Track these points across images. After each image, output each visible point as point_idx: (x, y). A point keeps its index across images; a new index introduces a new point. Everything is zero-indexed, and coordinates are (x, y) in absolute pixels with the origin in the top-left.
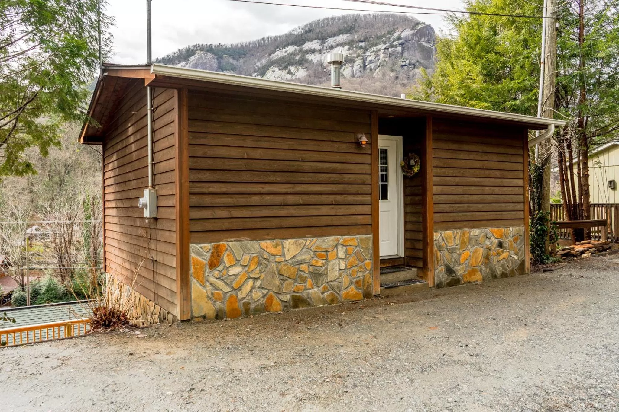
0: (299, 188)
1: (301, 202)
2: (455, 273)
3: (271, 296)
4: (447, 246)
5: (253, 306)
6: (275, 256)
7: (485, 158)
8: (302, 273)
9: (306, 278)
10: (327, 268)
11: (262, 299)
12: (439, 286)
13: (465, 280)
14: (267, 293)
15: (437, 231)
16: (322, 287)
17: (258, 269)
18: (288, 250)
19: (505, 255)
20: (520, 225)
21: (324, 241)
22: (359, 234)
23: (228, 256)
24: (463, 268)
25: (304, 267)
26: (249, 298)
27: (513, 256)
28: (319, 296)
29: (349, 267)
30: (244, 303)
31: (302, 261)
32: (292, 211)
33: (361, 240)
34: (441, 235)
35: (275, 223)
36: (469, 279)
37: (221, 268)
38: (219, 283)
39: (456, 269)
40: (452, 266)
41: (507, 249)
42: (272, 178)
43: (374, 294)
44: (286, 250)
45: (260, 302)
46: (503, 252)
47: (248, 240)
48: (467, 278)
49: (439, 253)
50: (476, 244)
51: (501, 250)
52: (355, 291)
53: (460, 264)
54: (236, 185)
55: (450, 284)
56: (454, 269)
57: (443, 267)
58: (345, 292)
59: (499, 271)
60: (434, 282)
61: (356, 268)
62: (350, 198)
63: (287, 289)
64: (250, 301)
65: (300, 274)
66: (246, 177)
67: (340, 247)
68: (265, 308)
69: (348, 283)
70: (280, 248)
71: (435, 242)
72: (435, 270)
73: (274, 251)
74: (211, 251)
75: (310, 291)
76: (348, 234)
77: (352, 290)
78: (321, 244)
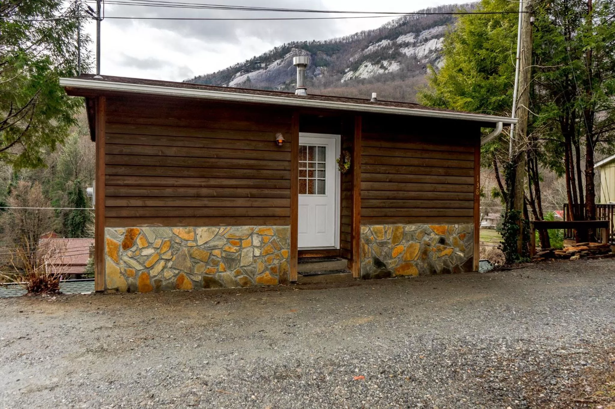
0: (213, 182)
1: (215, 194)
2: (385, 266)
3: (183, 276)
4: (376, 240)
5: (164, 283)
6: (187, 241)
7: (426, 155)
8: (214, 258)
9: (219, 262)
10: (240, 255)
11: (173, 278)
12: (366, 277)
13: (398, 273)
14: (179, 273)
15: (364, 224)
16: (235, 271)
17: (170, 251)
18: (201, 236)
19: (448, 251)
20: (468, 223)
21: (238, 230)
22: (275, 225)
23: (141, 239)
24: (395, 262)
25: (216, 252)
26: (160, 276)
27: (457, 253)
28: (232, 279)
29: (264, 254)
30: (155, 281)
31: (214, 246)
32: (206, 202)
33: (278, 230)
34: (370, 229)
35: (189, 212)
36: (401, 273)
37: (134, 249)
38: (133, 262)
39: (387, 263)
40: (381, 259)
41: (450, 246)
42: (186, 173)
43: (291, 280)
44: (198, 237)
45: (171, 280)
46: (445, 248)
47: (160, 226)
48: (399, 271)
49: (366, 247)
50: (412, 239)
51: (442, 246)
52: (270, 276)
53: (391, 258)
54: (151, 179)
55: (378, 277)
56: (385, 262)
57: (371, 261)
58: (259, 276)
59: (439, 267)
60: (359, 274)
61: (272, 256)
62: (266, 191)
63: (198, 270)
64: (162, 279)
65: (213, 259)
66: (159, 171)
67: (255, 237)
68: (176, 286)
69: (263, 269)
70: (192, 234)
71: (362, 236)
72: (361, 262)
73: (186, 237)
74: (125, 234)
75: (222, 274)
76: (265, 224)
77: (266, 276)
78: (235, 232)
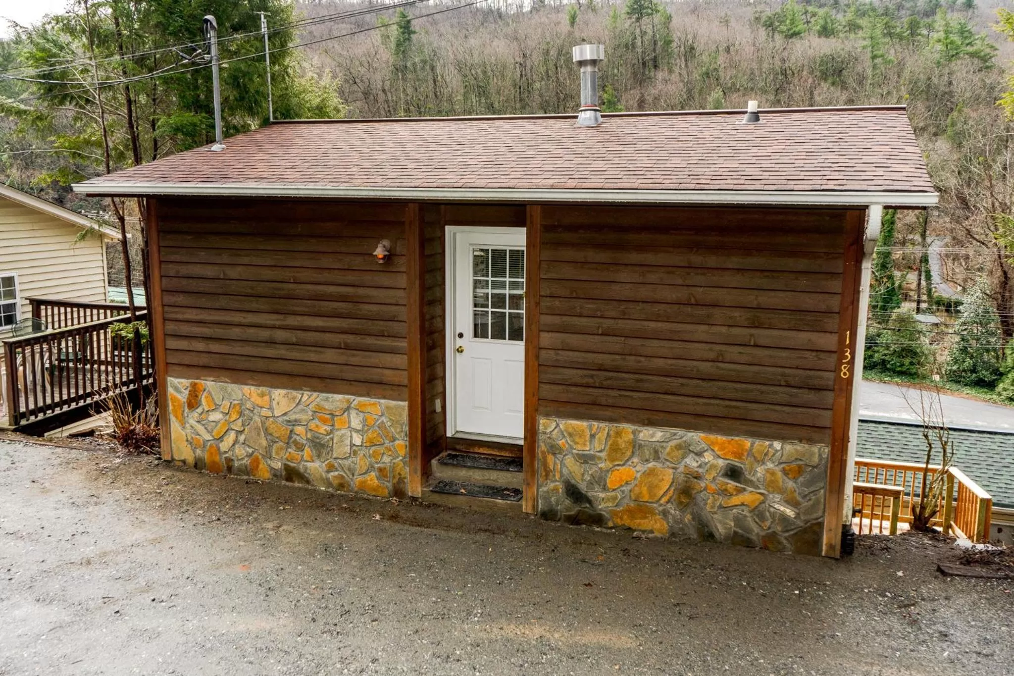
0: (292, 321)
1: (294, 340)
2: (590, 502)
3: (257, 458)
4: (572, 448)
5: (236, 464)
6: (261, 408)
8: (298, 438)
9: (303, 445)
10: (332, 439)
11: (246, 459)
12: (548, 515)
13: (619, 522)
14: (253, 452)
15: (547, 415)
16: (326, 462)
17: (240, 420)
18: (278, 403)
19: (749, 497)
21: (327, 399)
22: (384, 398)
23: (206, 397)
24: (615, 498)
25: (299, 429)
26: (230, 453)
27: (776, 506)
28: (321, 476)
29: (368, 444)
30: (226, 458)
31: (296, 421)
32: (282, 352)
33: (388, 408)
34: (558, 425)
35: (261, 365)
36: (627, 522)
37: (199, 410)
38: (199, 428)
39: (597, 498)
40: (583, 487)
41: (758, 488)
42: (254, 306)
43: (410, 494)
44: (275, 403)
45: (244, 461)
46: (740, 491)
47: (227, 382)
48: (621, 518)
49: (550, 459)
50: (657, 458)
51: (731, 484)
52: (376, 481)
53: (605, 489)
54: (213, 312)
55: (574, 520)
56: (589, 494)
57: (561, 487)
58: (360, 478)
59: (722, 526)
60: (534, 507)
61: (381, 449)
62: (370, 341)
63: (277, 453)
64: (233, 458)
65: (295, 439)
66: (223, 302)
67: (353, 413)
68: (246, 471)
69: (366, 468)
70: (267, 398)
71: (541, 437)
72: (539, 487)
73: (259, 401)
74: (189, 389)
75: (309, 464)
76: (368, 395)
77: (371, 480)
78: (322, 403)
